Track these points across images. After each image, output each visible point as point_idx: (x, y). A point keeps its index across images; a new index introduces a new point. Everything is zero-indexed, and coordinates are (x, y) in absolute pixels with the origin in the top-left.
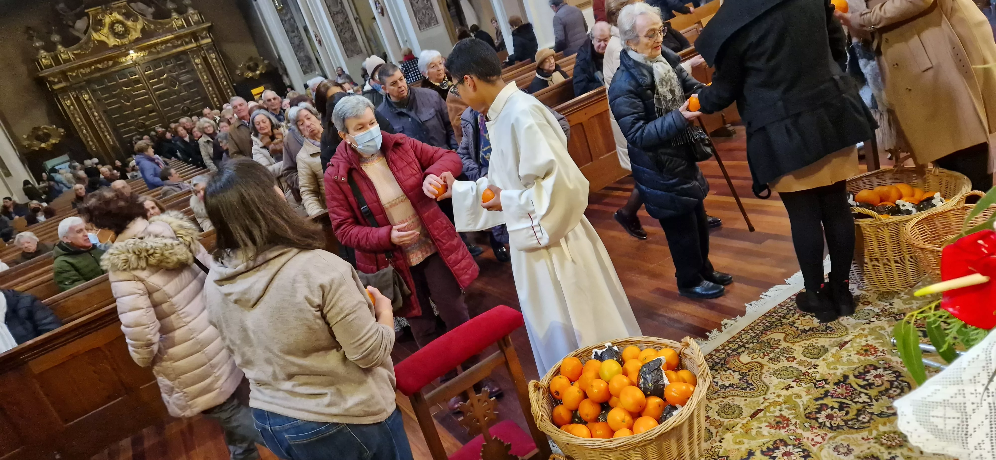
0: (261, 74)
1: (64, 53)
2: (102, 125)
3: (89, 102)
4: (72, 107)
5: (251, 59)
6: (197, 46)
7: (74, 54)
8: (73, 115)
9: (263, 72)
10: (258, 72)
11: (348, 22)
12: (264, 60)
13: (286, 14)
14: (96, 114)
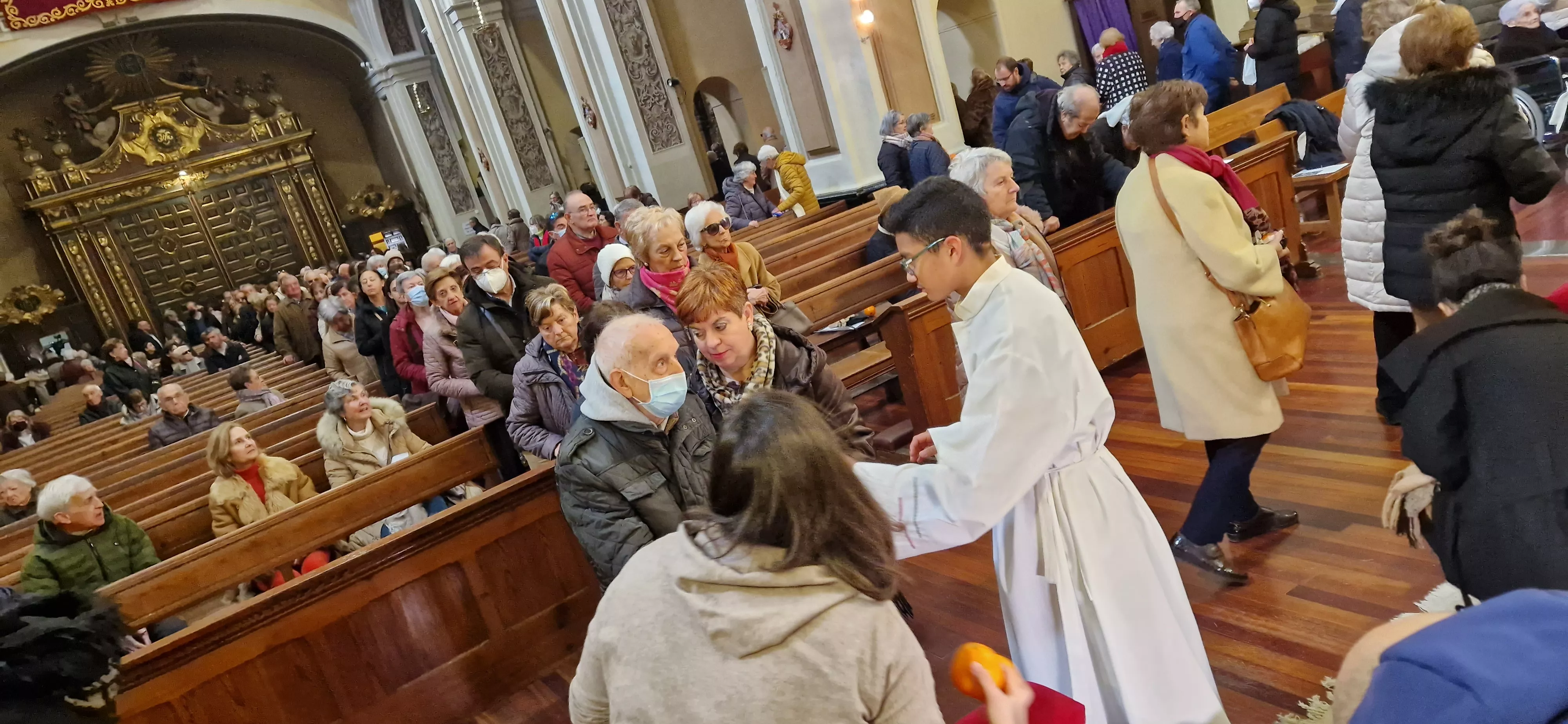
0: (387, 212)
1: (73, 172)
2: (126, 287)
3: (108, 249)
4: (79, 257)
5: (371, 188)
6: (288, 167)
7: (88, 174)
8: (80, 269)
9: (390, 208)
10: (382, 208)
11: (534, 136)
12: (391, 190)
13: (434, 120)
14: (117, 268)
